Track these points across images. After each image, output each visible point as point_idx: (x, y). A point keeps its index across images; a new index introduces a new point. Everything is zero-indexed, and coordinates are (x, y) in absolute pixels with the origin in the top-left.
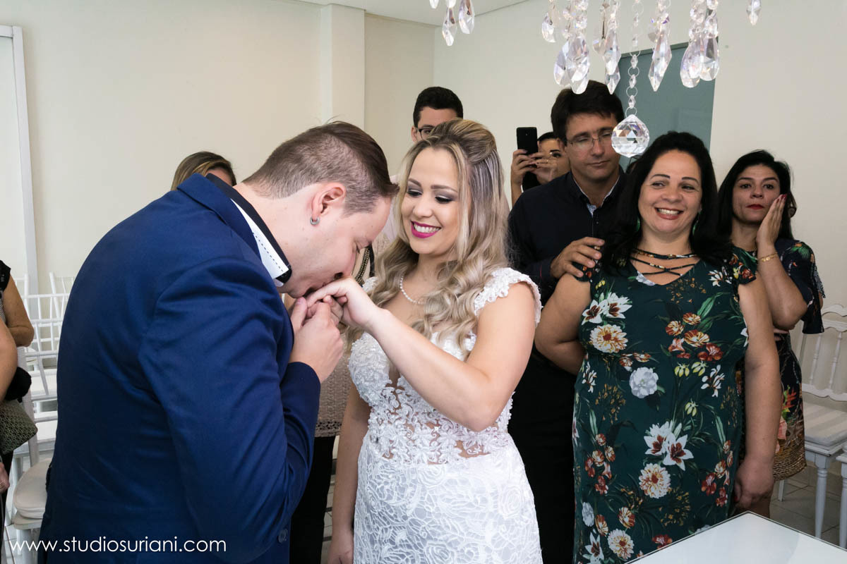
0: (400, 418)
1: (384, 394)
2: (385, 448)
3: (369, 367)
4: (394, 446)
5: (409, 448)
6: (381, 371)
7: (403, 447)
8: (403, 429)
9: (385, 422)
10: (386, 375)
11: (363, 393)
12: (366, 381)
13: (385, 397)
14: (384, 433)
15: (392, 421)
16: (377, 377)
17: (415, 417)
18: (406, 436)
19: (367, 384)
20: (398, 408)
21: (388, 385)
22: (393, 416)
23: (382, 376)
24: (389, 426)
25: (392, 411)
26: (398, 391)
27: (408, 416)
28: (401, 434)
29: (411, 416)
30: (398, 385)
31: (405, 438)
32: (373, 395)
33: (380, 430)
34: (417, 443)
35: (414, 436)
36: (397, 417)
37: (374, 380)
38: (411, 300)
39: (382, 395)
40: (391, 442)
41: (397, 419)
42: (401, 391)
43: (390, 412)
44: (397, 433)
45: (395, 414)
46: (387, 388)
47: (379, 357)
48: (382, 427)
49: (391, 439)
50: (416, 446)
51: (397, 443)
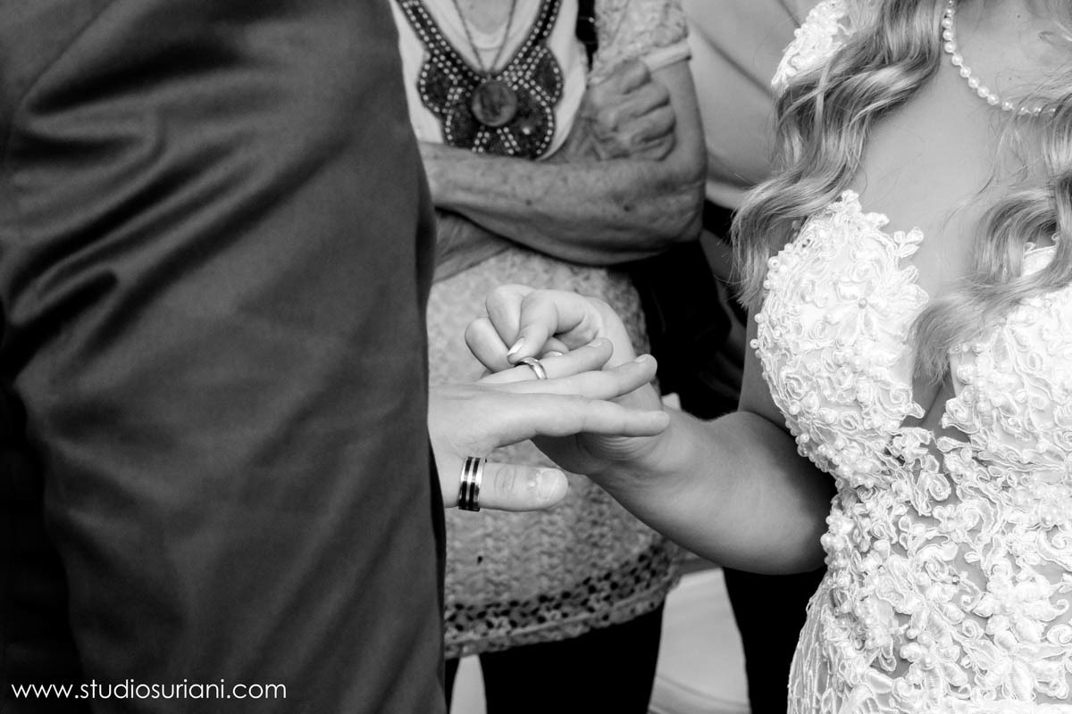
0: (942, 538)
1: (894, 452)
2: (880, 636)
3: (840, 355)
4: (912, 633)
5: (967, 645)
6: (886, 374)
7: (946, 641)
8: (944, 576)
9: (882, 545)
10: (901, 385)
11: (812, 445)
12: (825, 402)
13: (901, 460)
14: (875, 583)
15: (911, 546)
16: (868, 393)
17: (1003, 540)
18: (955, 600)
19: (831, 415)
20: (944, 503)
21: (909, 421)
22: (920, 529)
23: (885, 388)
24: (896, 561)
25: (923, 509)
26: (946, 443)
27: (973, 531)
28: (935, 592)
29: (985, 536)
30: (945, 422)
31: (952, 608)
32: (854, 452)
33: (862, 576)
34: (999, 627)
35: (985, 605)
36: (934, 533)
37: (858, 404)
38: (993, 99)
39: (887, 453)
40: (902, 617)
41: (928, 542)
42: (954, 443)
43: (913, 511)
44: (922, 589)
45: (930, 520)
46: (906, 430)
47: (874, 318)
48: (870, 563)
49: (901, 609)
50: (990, 637)
51: (923, 623)
